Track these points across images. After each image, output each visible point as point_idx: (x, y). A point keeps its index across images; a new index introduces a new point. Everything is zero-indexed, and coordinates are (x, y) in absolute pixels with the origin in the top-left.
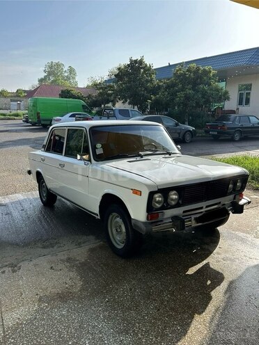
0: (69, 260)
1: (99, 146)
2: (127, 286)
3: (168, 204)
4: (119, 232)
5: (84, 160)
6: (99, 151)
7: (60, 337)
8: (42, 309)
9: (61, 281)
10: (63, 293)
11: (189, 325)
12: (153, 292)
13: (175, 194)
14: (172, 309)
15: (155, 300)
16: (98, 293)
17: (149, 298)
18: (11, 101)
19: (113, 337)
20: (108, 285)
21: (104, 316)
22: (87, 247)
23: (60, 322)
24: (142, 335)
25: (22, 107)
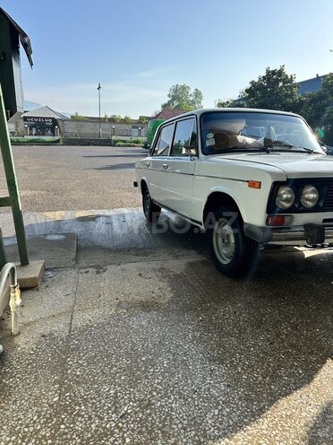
0: (162, 270)
1: (211, 135)
2: (229, 308)
3: (300, 205)
4: (227, 244)
5: (192, 155)
6: (210, 142)
7: (132, 349)
8: (119, 315)
9: (148, 289)
10: (147, 302)
11: (316, 370)
12: (266, 321)
13: (313, 192)
14: (292, 346)
15: (267, 330)
16: (191, 309)
17: (259, 327)
18: (133, 127)
19: (201, 363)
20: (204, 302)
21: (194, 337)
22: (186, 261)
23: (136, 332)
24: (242, 369)
25: (143, 134)
